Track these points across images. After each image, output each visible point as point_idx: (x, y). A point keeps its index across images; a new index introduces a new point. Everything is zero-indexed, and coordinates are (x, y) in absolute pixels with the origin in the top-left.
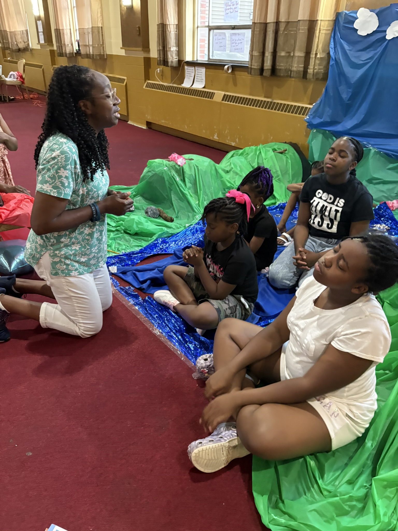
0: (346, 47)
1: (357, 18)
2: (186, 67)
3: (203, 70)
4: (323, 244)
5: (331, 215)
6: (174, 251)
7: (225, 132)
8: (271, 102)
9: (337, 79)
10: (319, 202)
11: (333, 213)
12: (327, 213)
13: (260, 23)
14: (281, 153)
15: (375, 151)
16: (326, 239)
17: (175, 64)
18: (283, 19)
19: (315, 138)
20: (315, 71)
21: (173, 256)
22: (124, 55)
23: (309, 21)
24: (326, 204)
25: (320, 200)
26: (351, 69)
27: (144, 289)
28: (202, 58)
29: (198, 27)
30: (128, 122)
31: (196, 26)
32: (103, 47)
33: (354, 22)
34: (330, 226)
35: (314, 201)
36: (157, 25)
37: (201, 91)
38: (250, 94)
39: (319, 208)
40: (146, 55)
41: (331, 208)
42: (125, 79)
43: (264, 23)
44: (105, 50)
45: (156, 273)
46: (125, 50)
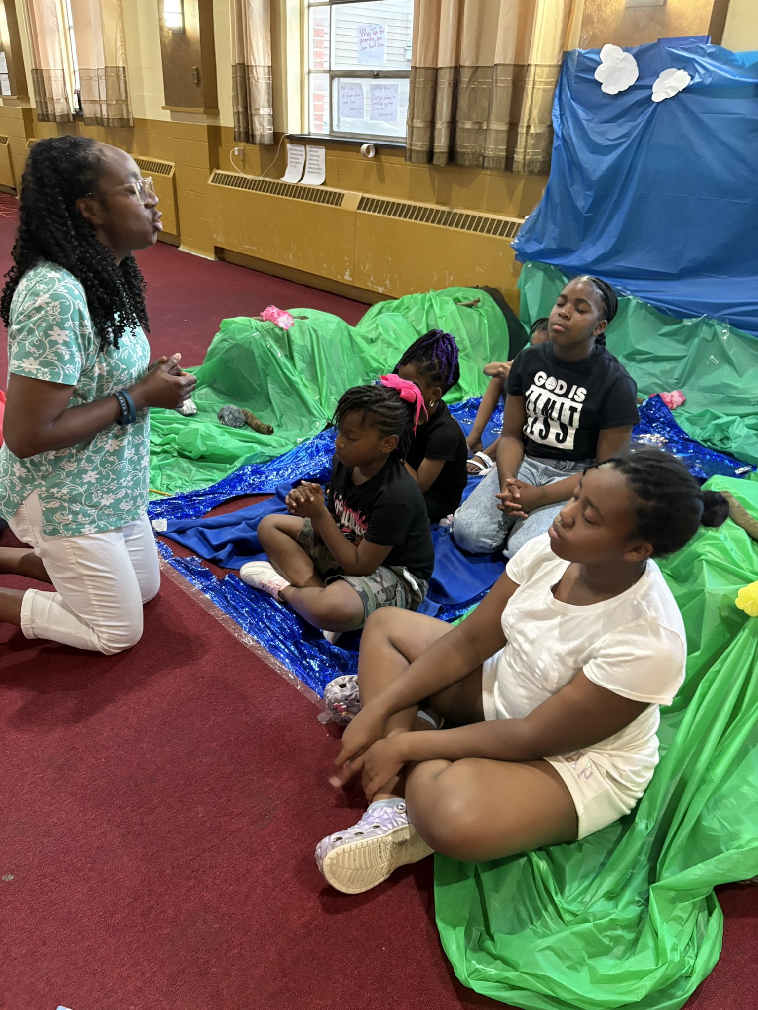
0: (582, 114)
1: (599, 63)
2: (289, 146)
3: (321, 152)
4: (550, 471)
5: (562, 418)
6: (277, 489)
7: (364, 268)
8: (449, 213)
9: (567, 173)
10: (540, 394)
11: (566, 413)
12: (555, 414)
13: (425, 68)
14: (470, 306)
15: (638, 302)
16: (554, 462)
17: (267, 140)
18: (467, 60)
19: (531, 277)
20: (527, 157)
21: (275, 497)
22: (169, 120)
23: (514, 65)
24: (553, 397)
25: (542, 390)
26: (592, 156)
27: (221, 560)
28: (320, 130)
29: (309, 73)
30: (178, 247)
31: (306, 70)
32: (127, 105)
33: (595, 69)
34: (561, 438)
35: (532, 391)
36: (233, 66)
37: (318, 190)
38: (410, 198)
39: (541, 405)
40: (212, 122)
41: (562, 404)
42: (171, 166)
43: (433, 68)
44: (130, 110)
45: (243, 530)
46: (171, 111)
